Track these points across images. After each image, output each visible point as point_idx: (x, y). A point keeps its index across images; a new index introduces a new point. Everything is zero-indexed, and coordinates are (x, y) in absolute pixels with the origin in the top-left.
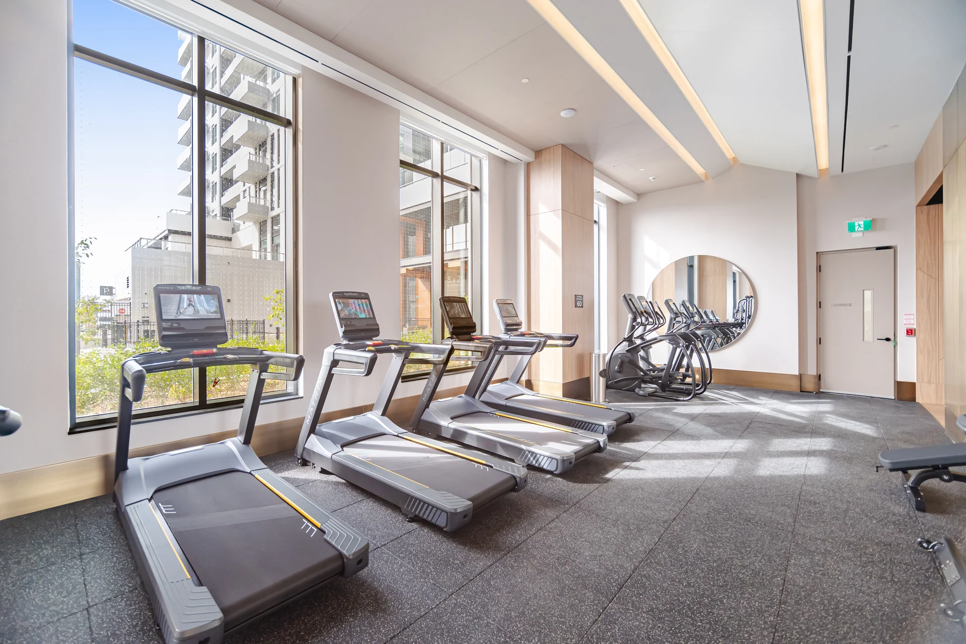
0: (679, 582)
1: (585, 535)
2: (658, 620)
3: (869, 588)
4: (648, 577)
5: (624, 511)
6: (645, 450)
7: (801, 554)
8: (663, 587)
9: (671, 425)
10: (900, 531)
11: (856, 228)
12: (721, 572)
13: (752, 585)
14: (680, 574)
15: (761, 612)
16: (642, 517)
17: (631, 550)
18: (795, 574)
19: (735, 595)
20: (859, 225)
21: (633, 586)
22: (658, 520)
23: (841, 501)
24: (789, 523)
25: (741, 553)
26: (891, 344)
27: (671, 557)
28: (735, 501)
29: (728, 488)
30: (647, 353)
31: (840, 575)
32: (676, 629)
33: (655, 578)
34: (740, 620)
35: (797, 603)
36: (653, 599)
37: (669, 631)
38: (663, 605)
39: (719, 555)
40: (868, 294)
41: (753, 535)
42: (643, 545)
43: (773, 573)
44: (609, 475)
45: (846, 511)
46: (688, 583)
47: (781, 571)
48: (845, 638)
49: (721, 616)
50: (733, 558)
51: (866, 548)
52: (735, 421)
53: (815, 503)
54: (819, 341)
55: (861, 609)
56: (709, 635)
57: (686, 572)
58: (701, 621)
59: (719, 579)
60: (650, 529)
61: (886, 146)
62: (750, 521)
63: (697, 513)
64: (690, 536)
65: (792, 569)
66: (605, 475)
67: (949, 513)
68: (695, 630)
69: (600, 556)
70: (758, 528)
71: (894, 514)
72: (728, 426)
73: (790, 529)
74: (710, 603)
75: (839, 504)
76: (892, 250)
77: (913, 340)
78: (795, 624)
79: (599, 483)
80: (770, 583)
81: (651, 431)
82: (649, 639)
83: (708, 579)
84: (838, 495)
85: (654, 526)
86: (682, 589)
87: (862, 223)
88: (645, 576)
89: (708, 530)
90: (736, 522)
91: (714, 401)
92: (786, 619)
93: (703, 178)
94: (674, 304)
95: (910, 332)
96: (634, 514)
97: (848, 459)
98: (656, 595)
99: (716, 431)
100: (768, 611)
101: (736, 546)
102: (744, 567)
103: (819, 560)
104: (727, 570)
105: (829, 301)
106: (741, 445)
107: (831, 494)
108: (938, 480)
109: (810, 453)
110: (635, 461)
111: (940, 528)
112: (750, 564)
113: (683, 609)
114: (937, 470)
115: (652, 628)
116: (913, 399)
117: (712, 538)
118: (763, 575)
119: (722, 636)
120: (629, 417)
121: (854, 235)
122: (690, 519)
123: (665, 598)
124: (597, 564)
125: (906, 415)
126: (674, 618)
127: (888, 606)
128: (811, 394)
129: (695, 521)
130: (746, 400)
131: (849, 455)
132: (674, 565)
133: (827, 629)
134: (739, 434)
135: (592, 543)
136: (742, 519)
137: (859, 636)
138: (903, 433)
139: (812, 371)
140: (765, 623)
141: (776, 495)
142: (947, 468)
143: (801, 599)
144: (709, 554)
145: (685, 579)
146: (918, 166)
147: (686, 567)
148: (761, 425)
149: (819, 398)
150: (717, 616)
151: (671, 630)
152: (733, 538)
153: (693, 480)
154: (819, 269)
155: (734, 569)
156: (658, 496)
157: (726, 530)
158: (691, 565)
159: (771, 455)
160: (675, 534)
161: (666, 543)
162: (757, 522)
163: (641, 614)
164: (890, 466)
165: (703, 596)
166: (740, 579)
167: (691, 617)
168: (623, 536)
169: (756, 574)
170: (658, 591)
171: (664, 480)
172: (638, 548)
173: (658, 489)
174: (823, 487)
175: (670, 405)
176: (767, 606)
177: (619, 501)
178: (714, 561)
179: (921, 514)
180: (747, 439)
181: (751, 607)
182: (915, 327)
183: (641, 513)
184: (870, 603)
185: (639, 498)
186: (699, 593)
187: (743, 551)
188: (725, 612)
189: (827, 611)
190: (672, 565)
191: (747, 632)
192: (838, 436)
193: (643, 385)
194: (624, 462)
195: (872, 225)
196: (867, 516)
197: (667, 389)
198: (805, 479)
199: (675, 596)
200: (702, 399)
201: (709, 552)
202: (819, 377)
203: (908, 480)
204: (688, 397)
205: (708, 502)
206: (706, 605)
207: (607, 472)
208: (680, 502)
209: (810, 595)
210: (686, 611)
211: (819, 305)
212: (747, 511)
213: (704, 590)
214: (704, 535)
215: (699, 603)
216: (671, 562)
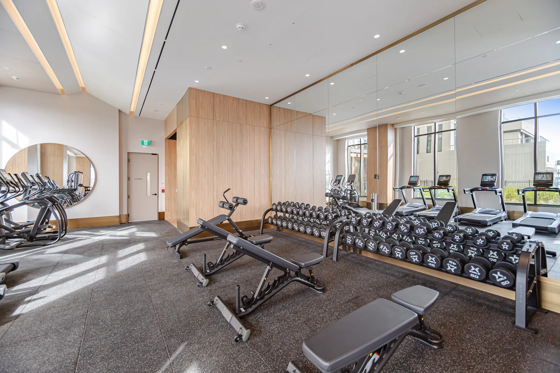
0: (109, 336)
1: (25, 357)
2: (109, 360)
3: (179, 291)
4: (90, 347)
5: (48, 326)
6: (39, 284)
7: (154, 293)
8: (102, 345)
9: (50, 262)
10: (179, 268)
11: (145, 143)
12: (127, 319)
13: (143, 315)
14: (108, 333)
15: (151, 322)
16: (65, 321)
17: (70, 342)
18: (156, 301)
19: (138, 323)
20: (146, 142)
21: (84, 357)
22: (78, 317)
23: (158, 266)
24: (144, 283)
25: (131, 306)
26: (157, 196)
27: (98, 329)
28: (116, 286)
29: (109, 281)
30: (8, 215)
31: (170, 292)
32: (120, 356)
33: (94, 344)
34: (145, 331)
35: (161, 310)
36: (100, 353)
37: (118, 359)
38: (107, 352)
39: (122, 313)
40: (149, 174)
41: (132, 296)
42: (76, 335)
43: (148, 305)
44: (17, 312)
45: (161, 269)
46: (114, 334)
47: (150, 303)
48: (179, 311)
49: (137, 335)
50: (129, 310)
51: (172, 278)
52: (93, 248)
53: (150, 271)
54: (129, 197)
55: (180, 299)
56: (136, 346)
57: (110, 330)
58: (130, 343)
59: (128, 323)
60: (75, 324)
61: (157, 111)
62: (128, 291)
63: (99, 301)
64: (102, 314)
65: (153, 300)
66: (12, 313)
67: (188, 256)
68: (130, 349)
69: (47, 360)
70: (133, 292)
71: (175, 263)
72: (90, 251)
73: (145, 286)
74: (129, 334)
75: (158, 268)
76: (157, 156)
77: (164, 194)
78: (164, 317)
79: (11, 321)
80: (149, 310)
81: (35, 270)
82: (109, 370)
83: (123, 325)
84: (156, 264)
85: (77, 321)
86: (113, 338)
87: (147, 141)
88: (88, 347)
89: (110, 306)
90: (121, 295)
91: (73, 240)
92: (160, 318)
93: (60, 92)
94: (31, 176)
95: (163, 191)
96: (58, 323)
97: (153, 249)
98: (101, 351)
99: (85, 256)
100: (153, 320)
101: (127, 305)
102: (136, 311)
103: (161, 291)
104: (129, 317)
105: (133, 177)
106: (103, 259)
107: (154, 265)
108: (184, 246)
109: (138, 252)
110: (34, 294)
111: (188, 262)
112: (138, 308)
113: (119, 345)
114: (184, 242)
115: (108, 365)
116: (164, 219)
117: (114, 308)
118: (145, 309)
119: (142, 342)
120: (13, 266)
121: (144, 146)
122: (97, 306)
123: (107, 348)
124: (49, 365)
125: (164, 226)
126: (117, 352)
127: (186, 293)
128: (125, 224)
129: (101, 305)
130: (93, 234)
131: (153, 247)
132: (102, 332)
133: (174, 312)
134: (99, 253)
135: (35, 358)
136: (124, 292)
137: (183, 307)
138: (166, 233)
139: (125, 213)
140: (154, 325)
141: (133, 275)
142: (186, 240)
143: (162, 308)
144: (117, 315)
145: (112, 333)
146: (166, 122)
147: (109, 328)
148: (109, 246)
149: (130, 226)
150: (136, 337)
151: (118, 357)
152: (124, 302)
153: (87, 288)
154: (129, 161)
155: (132, 314)
156: (69, 305)
157: (119, 300)
158: (111, 326)
159: (122, 259)
160: (93, 317)
161: (91, 325)
162: (131, 290)
163: (98, 364)
164: (171, 245)
165: (125, 334)
166: (137, 316)
167: (124, 346)
168: (58, 339)
169: (142, 310)
170: (101, 348)
171: (67, 296)
172: (73, 338)
173: (65, 301)
174: (149, 264)
175: (41, 250)
176: (152, 319)
177: (39, 322)
178: (121, 317)
179: (182, 260)
180: (105, 255)
181: (147, 323)
182: (164, 189)
183: (62, 320)
184: (181, 296)
185: (55, 313)
186: (122, 334)
187: (132, 305)
188: (138, 333)
189: (171, 306)
190: (101, 332)
191: (150, 333)
192: (145, 241)
193: (7, 241)
194: (25, 298)
195: (150, 143)
196: (168, 268)
197: (35, 239)
198: (142, 263)
199: (111, 343)
200: (63, 240)
201: (117, 314)
202: (128, 215)
203: (176, 249)
204: (54, 241)
205: (103, 293)
206: (128, 336)
207: (13, 311)
208: (86, 301)
209: (164, 305)
210: (121, 345)
211: (129, 179)
212: (124, 288)
213: (124, 331)
214: (109, 309)
215: (125, 337)
216: (99, 331)
